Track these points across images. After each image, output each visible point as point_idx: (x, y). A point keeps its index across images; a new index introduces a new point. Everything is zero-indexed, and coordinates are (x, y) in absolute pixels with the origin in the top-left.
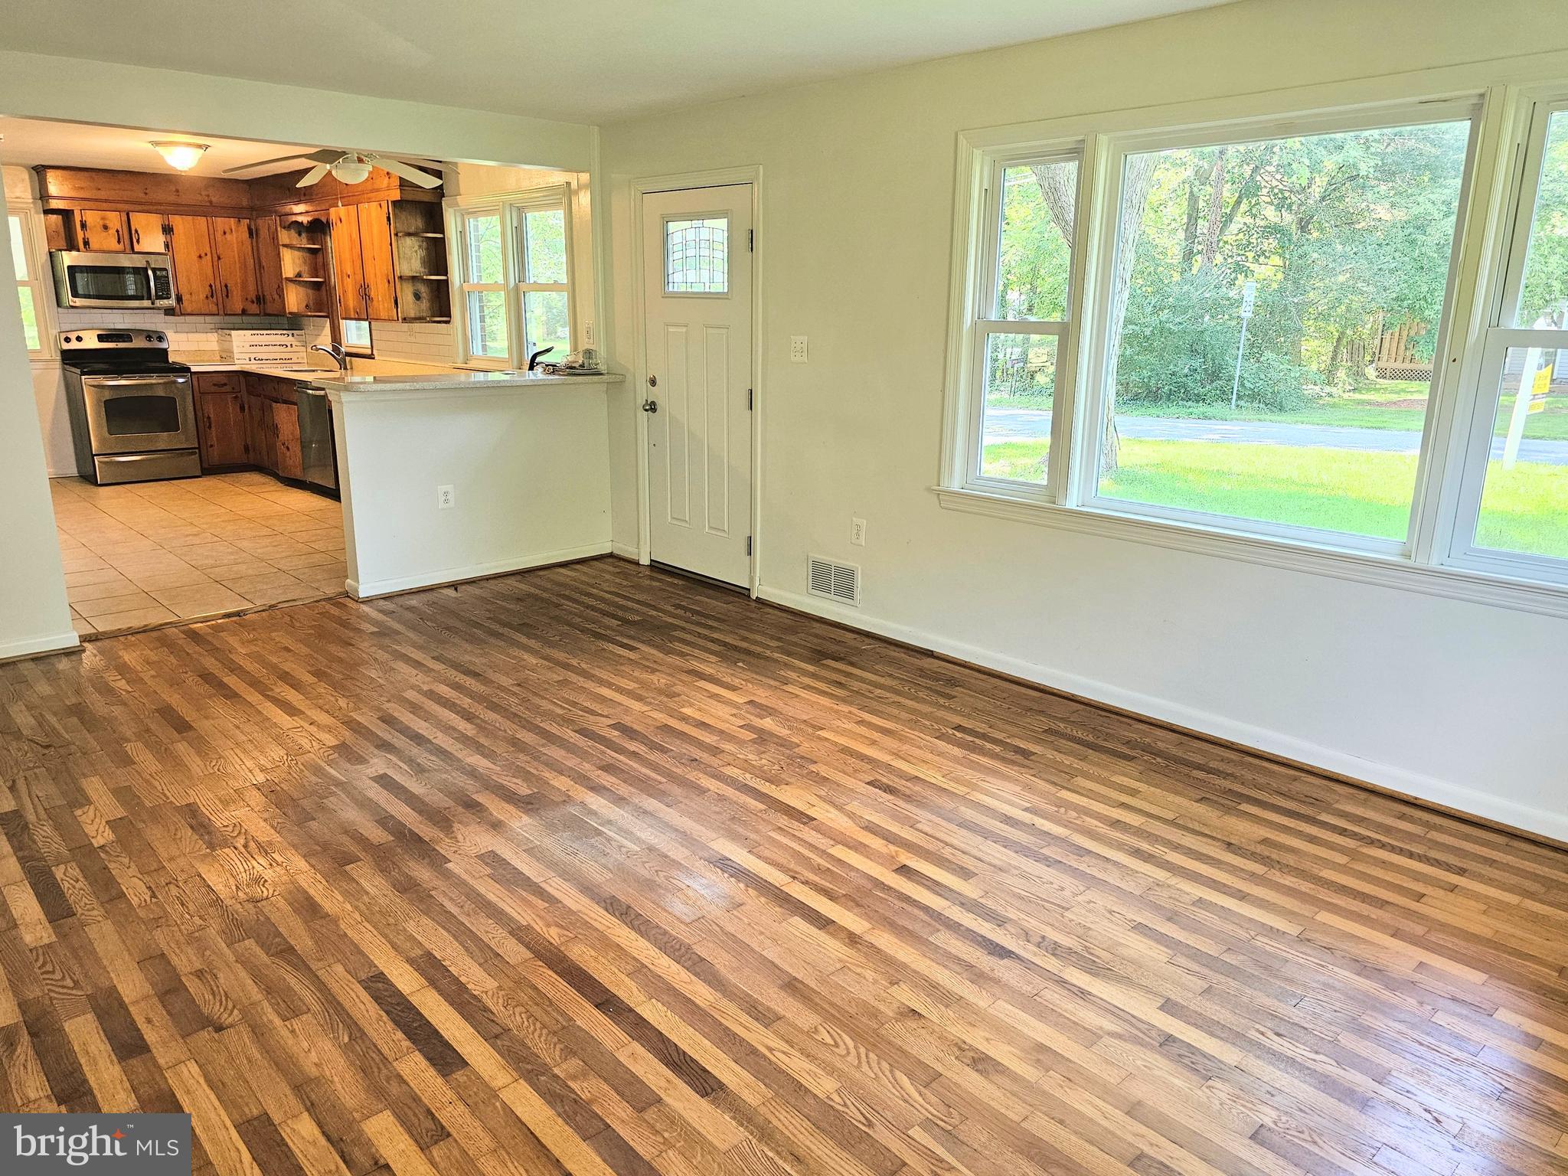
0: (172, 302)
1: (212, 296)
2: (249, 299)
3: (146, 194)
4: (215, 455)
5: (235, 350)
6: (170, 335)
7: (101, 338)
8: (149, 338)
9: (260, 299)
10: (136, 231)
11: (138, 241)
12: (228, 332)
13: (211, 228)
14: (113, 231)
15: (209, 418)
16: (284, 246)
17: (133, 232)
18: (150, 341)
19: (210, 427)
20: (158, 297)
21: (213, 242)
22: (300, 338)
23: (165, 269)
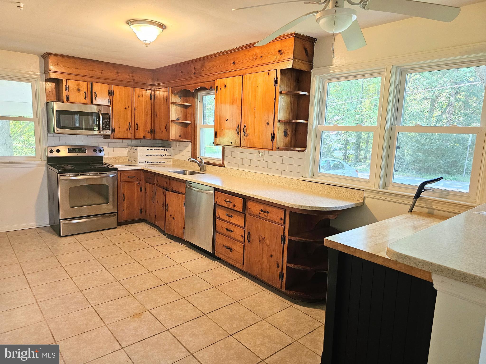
0: (109, 132)
1: (130, 129)
2: (147, 131)
3: (102, 73)
4: (125, 216)
5: (139, 158)
6: (106, 149)
7: (70, 151)
8: (95, 151)
9: (153, 132)
10: (95, 93)
11: (96, 99)
12: (135, 148)
13: (132, 93)
14: (82, 93)
15: (124, 195)
16: (173, 103)
17: (94, 93)
18: (95, 152)
19: (124, 200)
20: (103, 129)
21: (133, 102)
22: (170, 152)
23: (108, 114)
